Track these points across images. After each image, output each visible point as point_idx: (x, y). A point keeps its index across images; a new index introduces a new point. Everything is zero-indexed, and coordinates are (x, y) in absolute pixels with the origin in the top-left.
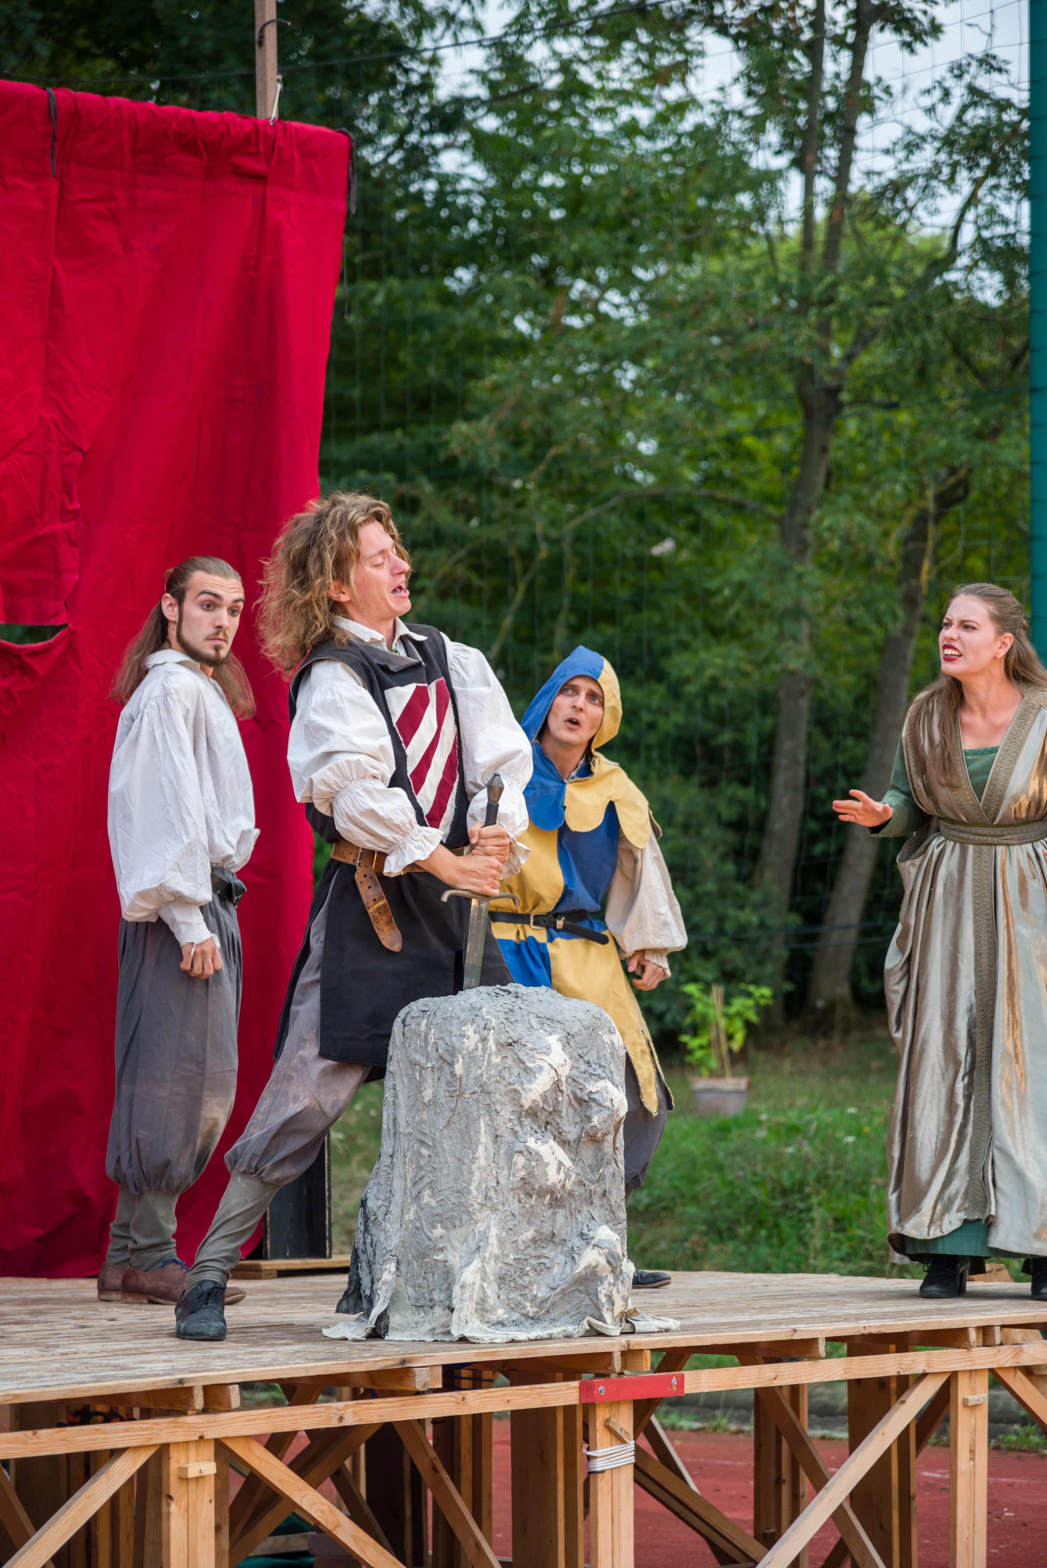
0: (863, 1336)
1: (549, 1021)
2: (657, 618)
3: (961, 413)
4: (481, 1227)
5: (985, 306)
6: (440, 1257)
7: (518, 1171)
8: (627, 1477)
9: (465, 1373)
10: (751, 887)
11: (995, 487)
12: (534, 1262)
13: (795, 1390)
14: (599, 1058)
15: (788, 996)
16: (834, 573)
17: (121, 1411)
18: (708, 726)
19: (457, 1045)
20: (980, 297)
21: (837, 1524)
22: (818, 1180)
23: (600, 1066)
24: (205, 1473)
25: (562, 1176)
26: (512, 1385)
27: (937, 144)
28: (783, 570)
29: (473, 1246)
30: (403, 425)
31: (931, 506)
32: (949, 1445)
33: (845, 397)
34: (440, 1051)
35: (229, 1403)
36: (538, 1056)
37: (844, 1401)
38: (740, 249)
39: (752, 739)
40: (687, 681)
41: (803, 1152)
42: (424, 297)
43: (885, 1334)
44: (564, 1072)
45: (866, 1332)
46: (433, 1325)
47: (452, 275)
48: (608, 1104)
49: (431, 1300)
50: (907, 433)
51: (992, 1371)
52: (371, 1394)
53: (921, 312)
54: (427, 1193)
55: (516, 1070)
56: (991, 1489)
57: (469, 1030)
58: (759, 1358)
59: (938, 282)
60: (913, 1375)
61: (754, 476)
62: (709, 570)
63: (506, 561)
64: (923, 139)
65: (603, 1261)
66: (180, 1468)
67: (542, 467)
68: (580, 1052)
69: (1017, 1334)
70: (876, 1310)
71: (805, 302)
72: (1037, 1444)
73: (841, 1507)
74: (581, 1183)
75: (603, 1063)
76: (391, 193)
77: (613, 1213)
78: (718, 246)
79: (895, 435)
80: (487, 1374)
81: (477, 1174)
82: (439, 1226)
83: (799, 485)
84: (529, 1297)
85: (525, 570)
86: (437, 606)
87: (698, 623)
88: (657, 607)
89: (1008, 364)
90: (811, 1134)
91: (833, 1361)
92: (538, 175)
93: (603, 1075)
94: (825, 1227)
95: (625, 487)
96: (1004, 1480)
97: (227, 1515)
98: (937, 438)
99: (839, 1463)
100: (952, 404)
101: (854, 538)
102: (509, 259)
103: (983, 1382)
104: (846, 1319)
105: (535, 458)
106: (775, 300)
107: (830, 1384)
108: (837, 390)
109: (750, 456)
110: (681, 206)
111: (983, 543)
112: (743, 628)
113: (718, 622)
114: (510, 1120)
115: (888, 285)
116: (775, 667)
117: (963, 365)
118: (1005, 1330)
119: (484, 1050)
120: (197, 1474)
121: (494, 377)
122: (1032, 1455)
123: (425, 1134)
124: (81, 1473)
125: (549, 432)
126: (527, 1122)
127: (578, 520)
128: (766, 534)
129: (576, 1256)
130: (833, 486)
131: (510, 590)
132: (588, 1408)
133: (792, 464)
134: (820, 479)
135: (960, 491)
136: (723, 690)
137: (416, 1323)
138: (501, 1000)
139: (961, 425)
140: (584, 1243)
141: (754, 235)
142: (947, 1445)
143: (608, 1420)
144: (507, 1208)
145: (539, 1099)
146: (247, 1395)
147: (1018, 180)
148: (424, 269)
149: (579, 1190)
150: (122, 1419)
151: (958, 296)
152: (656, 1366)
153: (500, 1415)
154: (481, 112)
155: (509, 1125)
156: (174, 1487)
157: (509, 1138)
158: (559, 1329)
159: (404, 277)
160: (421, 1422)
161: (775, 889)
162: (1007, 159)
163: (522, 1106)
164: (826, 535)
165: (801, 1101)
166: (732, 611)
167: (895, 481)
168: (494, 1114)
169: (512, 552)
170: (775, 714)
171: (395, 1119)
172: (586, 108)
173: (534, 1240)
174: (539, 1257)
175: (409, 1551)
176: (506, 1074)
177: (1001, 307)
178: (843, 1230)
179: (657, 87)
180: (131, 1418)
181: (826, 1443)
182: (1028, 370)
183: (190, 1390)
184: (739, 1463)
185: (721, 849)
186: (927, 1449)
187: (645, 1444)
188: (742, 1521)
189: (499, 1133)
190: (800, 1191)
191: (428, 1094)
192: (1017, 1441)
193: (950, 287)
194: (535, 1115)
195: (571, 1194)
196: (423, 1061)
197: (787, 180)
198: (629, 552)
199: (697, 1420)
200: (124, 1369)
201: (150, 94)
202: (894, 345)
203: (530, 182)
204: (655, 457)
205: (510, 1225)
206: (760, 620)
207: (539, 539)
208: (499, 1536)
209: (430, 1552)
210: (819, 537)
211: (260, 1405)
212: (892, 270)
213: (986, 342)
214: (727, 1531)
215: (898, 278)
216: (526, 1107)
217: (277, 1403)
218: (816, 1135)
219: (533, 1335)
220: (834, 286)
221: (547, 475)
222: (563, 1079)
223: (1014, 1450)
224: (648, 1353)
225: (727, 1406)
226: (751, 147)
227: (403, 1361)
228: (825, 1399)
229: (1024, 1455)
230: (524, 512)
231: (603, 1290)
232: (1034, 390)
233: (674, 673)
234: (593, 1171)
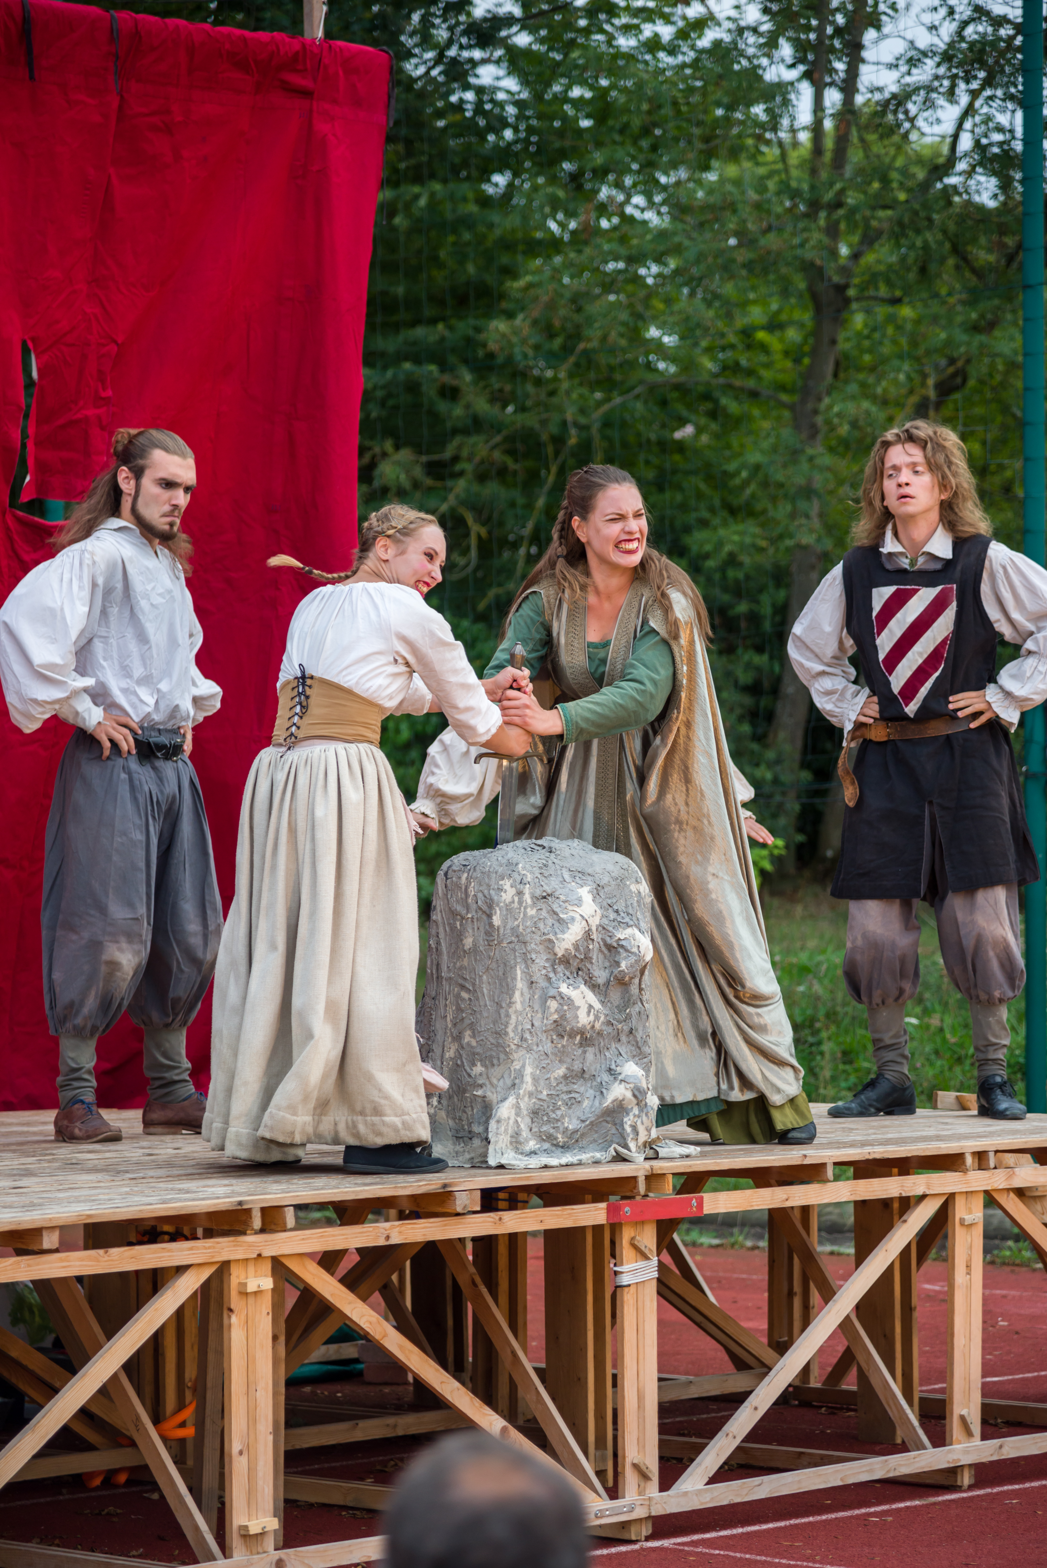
0: (867, 1161)
1: (580, 875)
2: (679, 497)
3: (959, 308)
4: (517, 1065)
5: (981, 208)
6: (479, 1093)
7: (551, 1014)
8: (651, 1290)
9: (501, 1195)
10: (766, 746)
11: (991, 376)
12: (565, 1097)
13: (805, 1210)
14: (627, 907)
15: (800, 847)
16: (843, 456)
17: (186, 1231)
18: (726, 598)
19: (496, 898)
20: (976, 198)
21: (844, 1333)
22: (828, 1016)
23: (628, 914)
24: (262, 1288)
25: (592, 1018)
26: (546, 1205)
27: (937, 59)
28: (795, 454)
29: (509, 1082)
30: (443, 319)
31: (932, 394)
32: (947, 1260)
33: (851, 292)
34: (480, 903)
35: (285, 1224)
36: (570, 908)
37: (851, 1220)
38: (755, 156)
39: (766, 609)
40: (707, 556)
41: (814, 990)
42: (465, 199)
43: (888, 1159)
44: (595, 922)
45: (871, 1157)
46: (472, 1155)
47: (489, 180)
48: (635, 950)
49: (470, 1132)
50: (909, 326)
51: (986, 1192)
52: (416, 1215)
53: (922, 214)
54: (468, 1033)
55: (550, 921)
56: (986, 1300)
57: (507, 884)
58: (773, 1182)
59: (939, 186)
60: (914, 1196)
61: (768, 366)
62: (727, 453)
63: (539, 445)
64: (925, 54)
65: (629, 1095)
66: (240, 1283)
67: (572, 359)
68: (609, 902)
69: (1010, 1159)
70: (879, 1136)
71: (815, 205)
72: (1029, 1259)
73: (848, 1317)
74: (609, 1023)
75: (631, 912)
76: (432, 104)
77: (639, 1048)
78: (734, 154)
79: (899, 328)
80: (522, 1196)
81: (513, 1017)
82: (479, 1064)
83: (809, 375)
84: (561, 1129)
85: (557, 453)
86: (476, 488)
87: (717, 502)
88: (679, 488)
89: (1003, 262)
90: (821, 975)
91: (840, 1184)
92: (569, 87)
93: (631, 923)
94: (834, 1059)
95: (650, 377)
96: (998, 1292)
97: (283, 1326)
98: (938, 331)
99: (846, 1277)
100: (952, 300)
101: (861, 423)
102: (541, 165)
103: (978, 1203)
104: (852, 1145)
105: (567, 350)
106: (788, 204)
107: (838, 1204)
108: (845, 287)
109: (764, 348)
110: (701, 117)
111: (980, 428)
112: (759, 507)
113: (736, 502)
114: (545, 967)
115: (892, 190)
116: (789, 543)
117: (962, 263)
118: (999, 1154)
119: (520, 903)
120: (255, 1289)
121: (528, 278)
122: (1024, 1269)
123: (465, 979)
124: (149, 1287)
125: (578, 327)
126: (560, 969)
127: (606, 407)
128: (779, 418)
129: (604, 1091)
130: (842, 375)
131: (543, 472)
132: (615, 1228)
133: (804, 355)
134: (830, 369)
135: (959, 380)
136: (740, 565)
137: (457, 1153)
138: (536, 856)
139: (959, 319)
140: (612, 1078)
141: (768, 143)
142: (945, 1260)
143: (633, 1239)
144: (540, 1048)
145: (571, 948)
146: (301, 1214)
147: (1013, 90)
148: (464, 174)
149: (608, 1030)
150: (187, 1239)
151: (957, 199)
152: (678, 1188)
153: (534, 1234)
154: (515, 29)
155: (544, 972)
156: (235, 1301)
157: (543, 983)
158: (588, 1156)
159: (445, 181)
160: (462, 1240)
161: (787, 748)
162: (1002, 71)
163: (555, 954)
164: (836, 421)
165: (812, 944)
166: (748, 491)
167: (899, 370)
168: (529, 962)
169: (544, 437)
170: (788, 586)
171: (438, 965)
172: (612, 25)
173: (565, 1077)
174: (570, 1092)
175: (451, 1359)
176: (541, 925)
177: (997, 209)
178: (851, 1062)
179: (679, 6)
180: (195, 1238)
181: (834, 1258)
182: (1021, 268)
183: (248, 1211)
184: (755, 1277)
185: (738, 711)
186: (928, 1264)
187: (667, 1258)
188: (757, 1330)
189: (534, 979)
190: (811, 1026)
191: (468, 942)
192: (1010, 1257)
193: (951, 191)
194: (568, 962)
195: (600, 1034)
196: (464, 912)
197: (798, 93)
198: (653, 437)
199: (716, 1237)
200: (188, 1192)
201: (210, 13)
202: (898, 246)
203: (561, 93)
204: (677, 348)
205: (544, 1063)
206: (774, 499)
207: (569, 425)
208: (534, 1344)
209: (470, 1359)
210: (828, 422)
211: (315, 1224)
212: (894, 175)
213: (983, 240)
214: (744, 1340)
215: (901, 183)
216: (560, 955)
217: (329, 1223)
218: (825, 976)
219: (564, 1160)
220: (842, 191)
221: (577, 365)
222: (594, 929)
223: (1008, 1264)
224: (670, 1177)
225: (743, 1224)
226: (764, 61)
227: (445, 1186)
228: (833, 1218)
229: (1017, 1269)
230: (555, 400)
231: (628, 1121)
232: (1026, 287)
233: (695, 549)
234: (620, 1012)
